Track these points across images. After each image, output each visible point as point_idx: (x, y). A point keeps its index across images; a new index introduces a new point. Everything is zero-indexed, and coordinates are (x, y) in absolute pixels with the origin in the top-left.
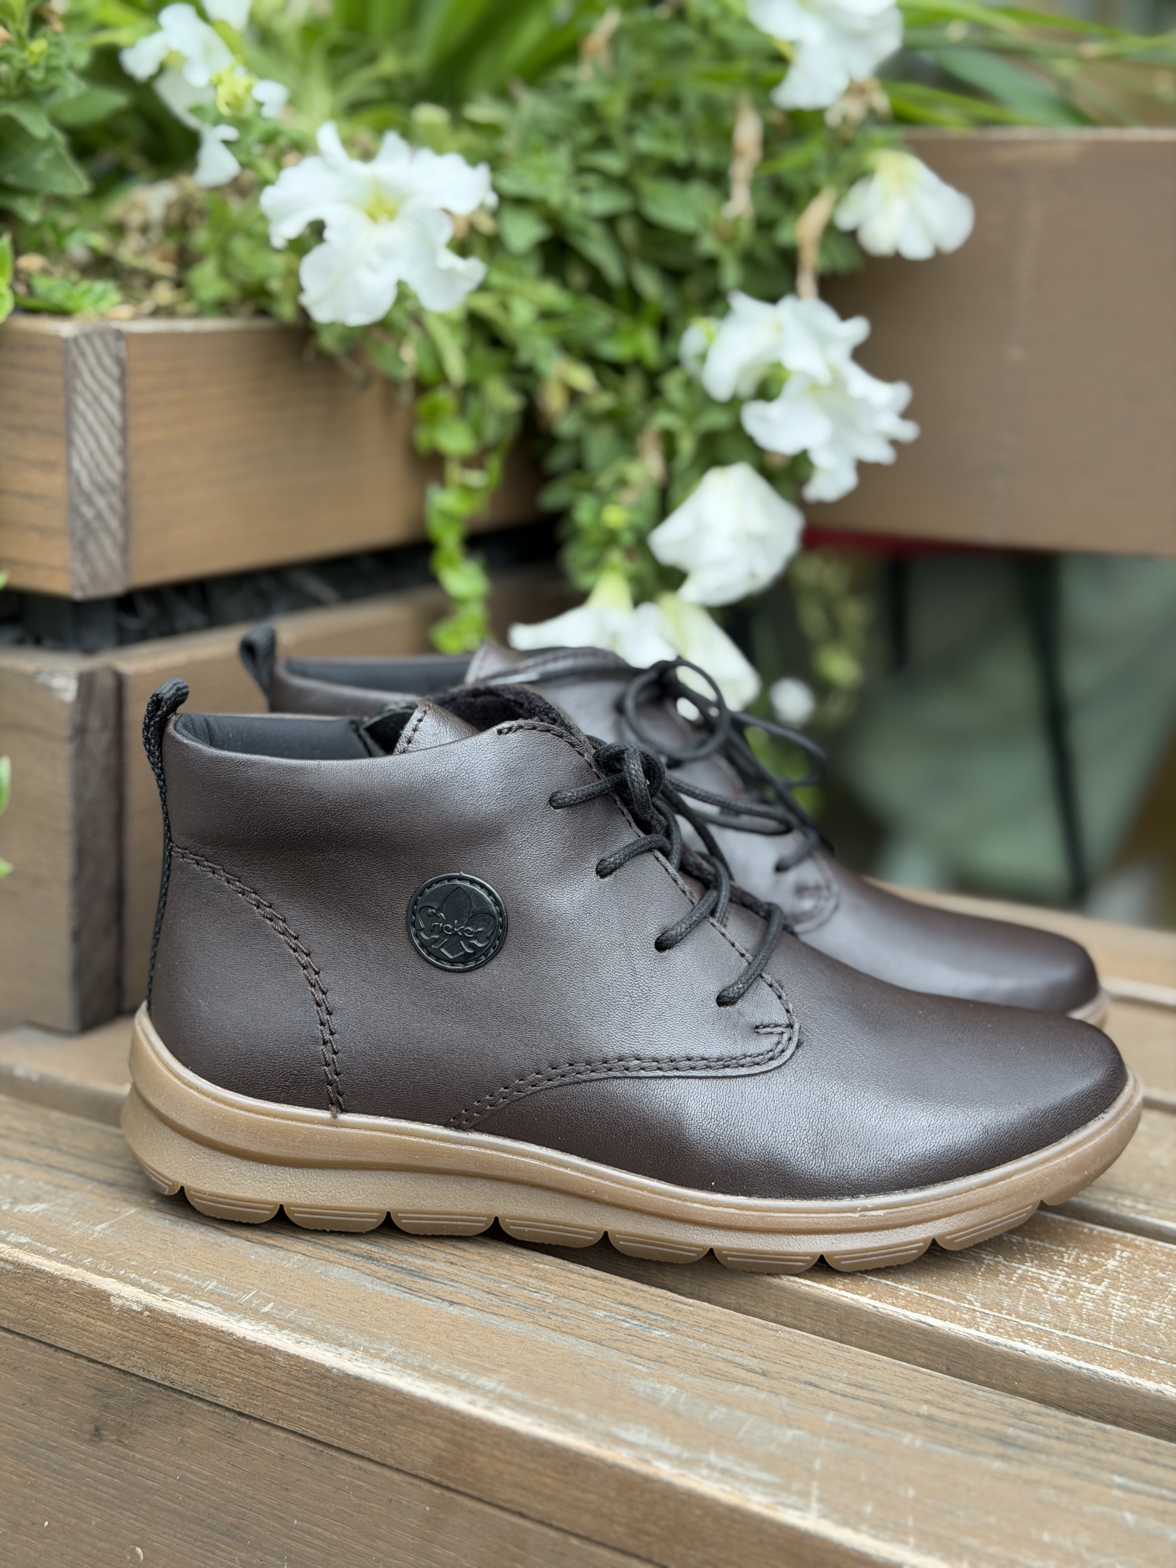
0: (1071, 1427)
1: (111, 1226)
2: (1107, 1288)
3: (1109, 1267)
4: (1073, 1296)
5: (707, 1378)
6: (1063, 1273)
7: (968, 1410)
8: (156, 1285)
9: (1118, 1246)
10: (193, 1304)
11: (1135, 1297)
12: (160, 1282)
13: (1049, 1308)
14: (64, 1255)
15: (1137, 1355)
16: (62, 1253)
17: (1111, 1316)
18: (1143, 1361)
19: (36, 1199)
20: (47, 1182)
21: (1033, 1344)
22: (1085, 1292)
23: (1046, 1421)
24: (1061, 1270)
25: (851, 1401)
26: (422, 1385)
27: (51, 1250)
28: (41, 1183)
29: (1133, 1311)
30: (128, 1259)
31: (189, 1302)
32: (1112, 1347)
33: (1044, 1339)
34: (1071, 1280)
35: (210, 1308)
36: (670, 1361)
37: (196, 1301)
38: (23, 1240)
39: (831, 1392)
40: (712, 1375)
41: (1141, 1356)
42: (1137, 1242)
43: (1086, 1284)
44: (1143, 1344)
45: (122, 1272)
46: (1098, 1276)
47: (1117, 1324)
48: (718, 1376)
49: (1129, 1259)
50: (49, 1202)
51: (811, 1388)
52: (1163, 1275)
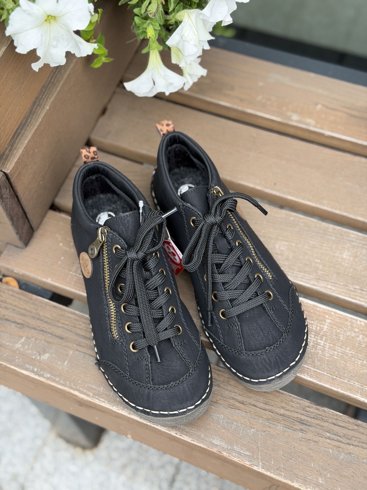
0: (317, 411)
1: (68, 363)
2: (325, 341)
3: (325, 330)
4: (316, 349)
5: (230, 408)
6: (313, 336)
7: (293, 409)
8: (88, 392)
9: (327, 317)
10: (100, 400)
11: (331, 345)
12: (88, 390)
13: (310, 356)
14: (61, 382)
15: (332, 376)
16: (60, 381)
17: (325, 356)
18: (334, 379)
19: (45, 352)
20: (45, 341)
21: (306, 375)
22: (319, 345)
23: (311, 410)
24: (313, 334)
25: (264, 412)
26: (163, 428)
27: (57, 379)
28: (43, 341)
29: (331, 353)
30: (78, 380)
31: (98, 399)
32: (325, 374)
33: (310, 373)
34: (315, 340)
35: (104, 402)
36: (220, 402)
37: (100, 399)
38: (49, 375)
39: (259, 408)
40: (231, 407)
41: (333, 377)
42: (332, 313)
43: (319, 341)
44: (334, 370)
45: (78, 387)
46: (322, 335)
47: (327, 360)
48: (232, 407)
49: (330, 323)
50: (48, 352)
51: (255, 407)
52: (338, 331)
